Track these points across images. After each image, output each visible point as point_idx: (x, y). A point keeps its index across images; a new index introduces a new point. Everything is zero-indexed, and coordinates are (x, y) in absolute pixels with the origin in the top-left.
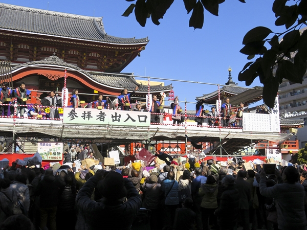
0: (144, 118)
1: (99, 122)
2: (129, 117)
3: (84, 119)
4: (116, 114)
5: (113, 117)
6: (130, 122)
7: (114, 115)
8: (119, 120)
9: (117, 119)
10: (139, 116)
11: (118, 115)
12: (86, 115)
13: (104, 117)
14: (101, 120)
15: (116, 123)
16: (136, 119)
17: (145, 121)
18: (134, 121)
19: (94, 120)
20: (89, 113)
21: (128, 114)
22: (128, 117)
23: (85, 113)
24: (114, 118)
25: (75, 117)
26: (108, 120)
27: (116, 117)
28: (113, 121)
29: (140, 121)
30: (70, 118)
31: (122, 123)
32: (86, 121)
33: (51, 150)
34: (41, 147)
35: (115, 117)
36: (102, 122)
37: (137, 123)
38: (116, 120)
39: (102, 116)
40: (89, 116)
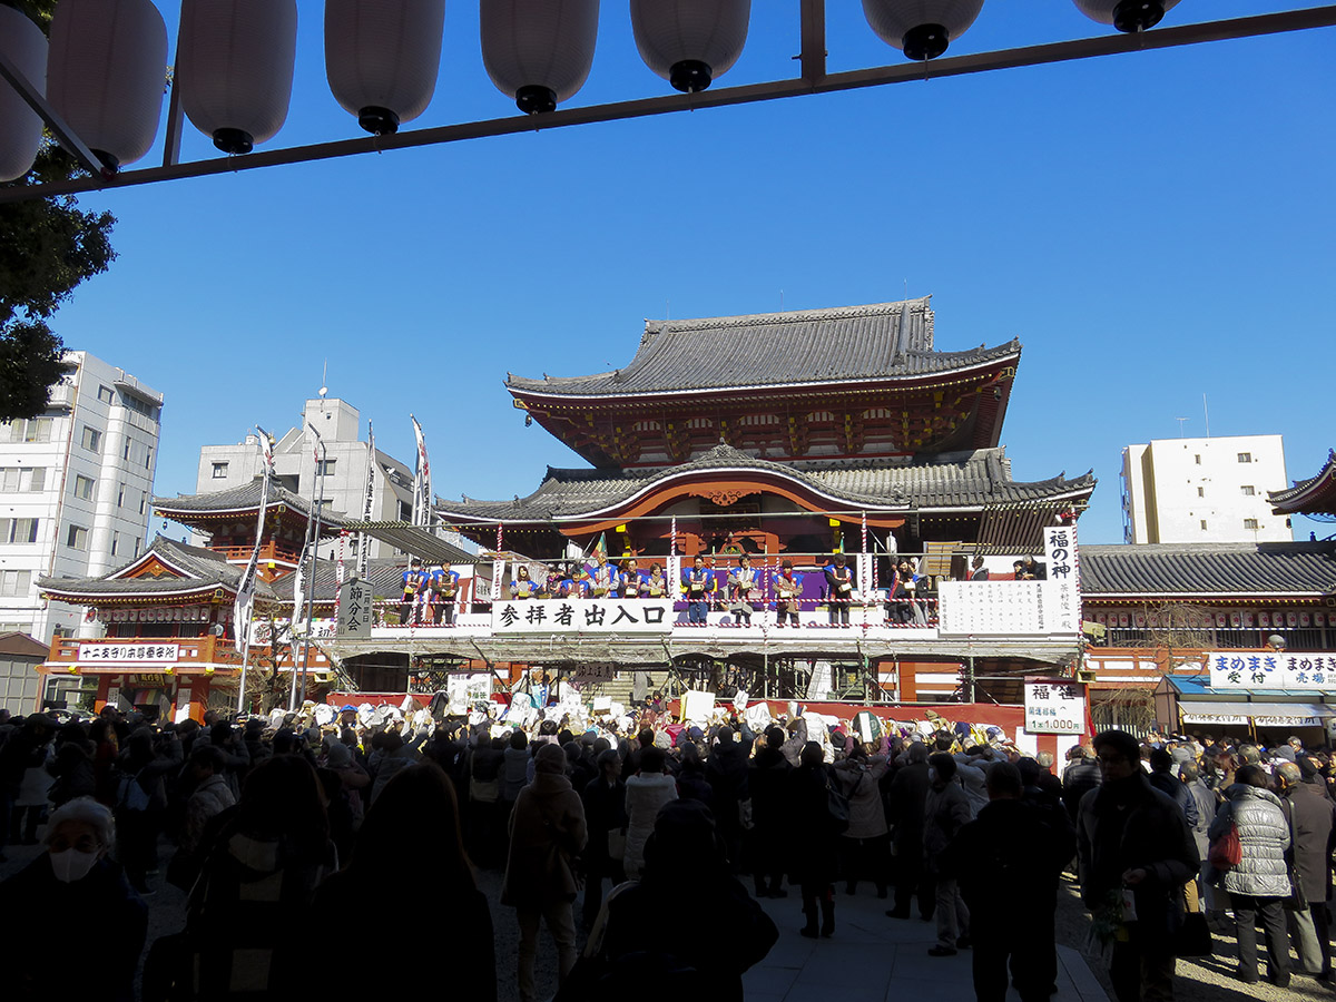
0: (657, 612)
1: (560, 627)
2: (624, 613)
3: (531, 622)
4: (595, 607)
5: (587, 614)
6: (625, 625)
7: (591, 611)
8: (601, 622)
9: (598, 619)
10: (646, 610)
11: (599, 610)
12: (534, 613)
13: (570, 616)
14: (563, 623)
15: (595, 628)
16: (640, 616)
17: (659, 621)
18: (634, 620)
19: (550, 624)
20: (540, 608)
21: (620, 607)
22: (620, 612)
23: (532, 611)
24: (591, 618)
25: (513, 619)
26: (578, 622)
27: (594, 613)
28: (589, 623)
29: (648, 621)
30: (504, 622)
31: (607, 627)
32: (535, 627)
33: (470, 688)
34: (454, 681)
35: (594, 616)
36: (566, 628)
37: (642, 626)
38: (595, 621)
39: (566, 614)
40: (541, 616)
